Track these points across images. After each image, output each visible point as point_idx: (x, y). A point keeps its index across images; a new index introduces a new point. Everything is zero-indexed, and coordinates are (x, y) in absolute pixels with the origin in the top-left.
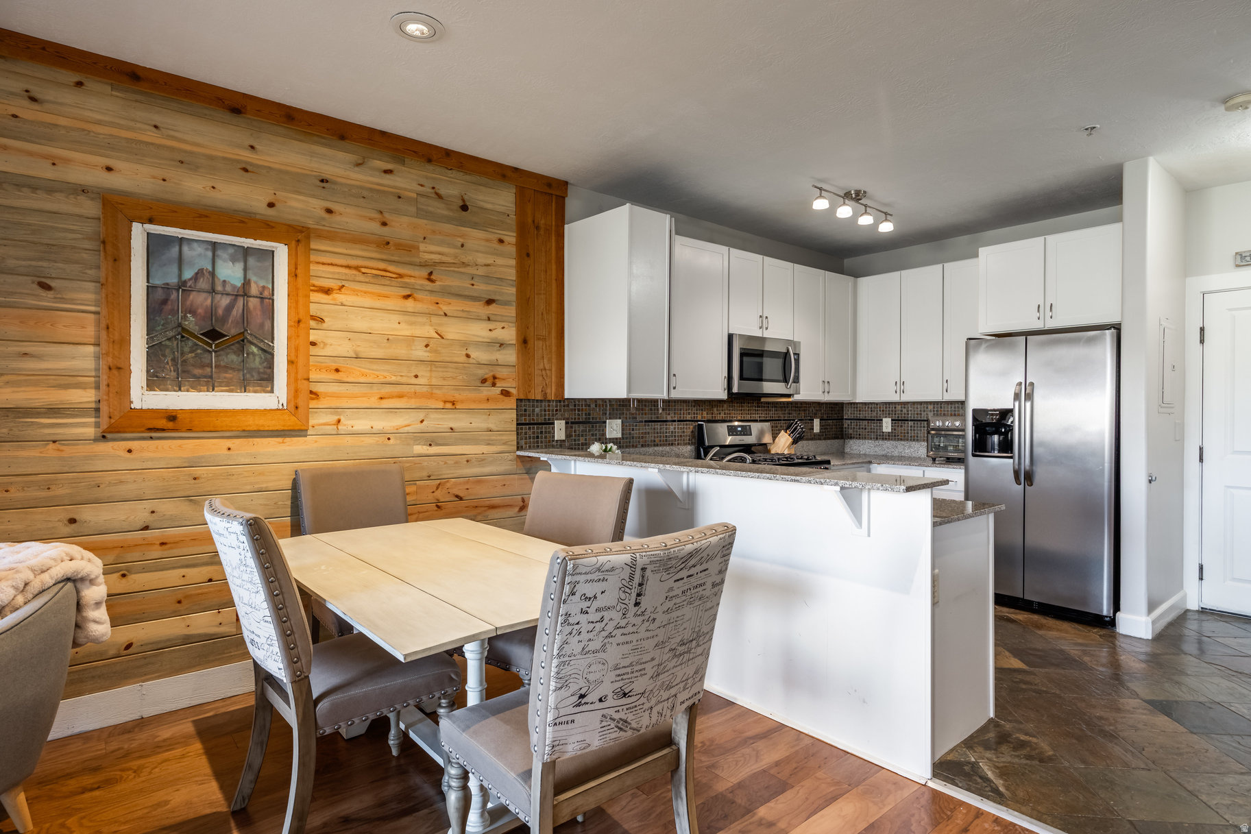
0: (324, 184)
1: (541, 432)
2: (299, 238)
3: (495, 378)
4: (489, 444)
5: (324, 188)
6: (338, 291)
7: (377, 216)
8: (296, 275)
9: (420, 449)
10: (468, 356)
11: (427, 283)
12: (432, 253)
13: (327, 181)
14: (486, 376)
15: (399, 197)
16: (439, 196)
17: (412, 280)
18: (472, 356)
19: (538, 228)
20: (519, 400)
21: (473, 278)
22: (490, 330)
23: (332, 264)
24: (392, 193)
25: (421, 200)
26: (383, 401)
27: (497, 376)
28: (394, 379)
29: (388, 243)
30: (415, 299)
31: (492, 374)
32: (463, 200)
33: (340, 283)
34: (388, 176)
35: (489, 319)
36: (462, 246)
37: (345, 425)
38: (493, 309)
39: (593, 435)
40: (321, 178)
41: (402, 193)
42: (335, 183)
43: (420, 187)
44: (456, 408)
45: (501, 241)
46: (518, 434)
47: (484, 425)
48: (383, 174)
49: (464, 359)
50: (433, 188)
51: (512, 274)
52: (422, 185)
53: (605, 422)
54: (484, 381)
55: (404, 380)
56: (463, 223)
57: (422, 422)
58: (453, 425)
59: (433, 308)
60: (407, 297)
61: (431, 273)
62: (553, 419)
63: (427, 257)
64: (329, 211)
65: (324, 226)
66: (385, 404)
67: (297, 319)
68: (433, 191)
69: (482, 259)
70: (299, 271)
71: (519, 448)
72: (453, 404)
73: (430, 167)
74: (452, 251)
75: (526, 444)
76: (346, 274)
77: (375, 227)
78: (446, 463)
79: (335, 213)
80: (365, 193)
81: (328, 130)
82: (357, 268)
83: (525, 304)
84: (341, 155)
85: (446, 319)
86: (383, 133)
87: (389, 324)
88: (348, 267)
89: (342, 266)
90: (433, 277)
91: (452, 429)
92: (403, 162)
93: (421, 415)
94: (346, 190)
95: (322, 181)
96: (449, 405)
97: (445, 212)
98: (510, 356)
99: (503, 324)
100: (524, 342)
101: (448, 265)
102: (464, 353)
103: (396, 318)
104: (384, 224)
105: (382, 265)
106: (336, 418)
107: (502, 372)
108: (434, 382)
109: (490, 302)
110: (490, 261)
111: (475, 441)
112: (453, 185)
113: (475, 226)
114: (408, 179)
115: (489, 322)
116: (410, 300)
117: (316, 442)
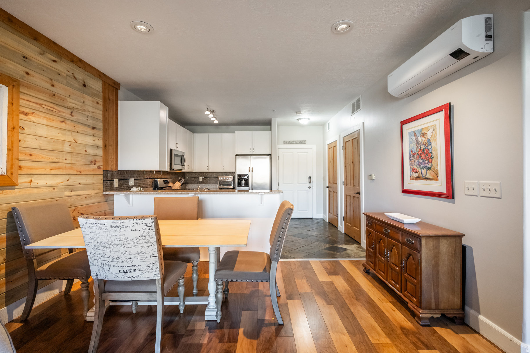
0: (25, 59)
1: (110, 184)
2: (14, 84)
3: (95, 161)
4: (93, 190)
5: (25, 61)
6: (31, 115)
7: (50, 81)
8: (12, 104)
9: (67, 193)
10: (86, 151)
11: (71, 116)
12: (72, 103)
13: (26, 58)
14: (92, 160)
15: (59, 75)
16: (75, 78)
17: (64, 114)
18: (87, 151)
19: (109, 100)
20: (103, 171)
21: (87, 117)
22: (94, 140)
23: (28, 101)
24: (57, 72)
25: (68, 77)
26: (52, 170)
27: (96, 160)
28: (56, 160)
29: (54, 95)
30: (66, 123)
31: (94, 159)
32: (84, 82)
33: (32, 111)
34: (54, 63)
35: (93, 136)
36: (84, 102)
37: (34, 183)
38: (95, 131)
39: (125, 185)
40: (24, 56)
41: (61, 73)
42: (31, 60)
43: (68, 72)
44: (81, 174)
45: (98, 103)
46: (103, 185)
47: (92, 182)
48: (52, 62)
49: (84, 152)
50: (73, 74)
51: (101, 117)
52: (69, 72)
53: (129, 180)
54: (91, 162)
55: (61, 161)
56: (84, 92)
57: (68, 180)
58: (80, 182)
59: (73, 129)
60: (62, 122)
61: (72, 112)
62: (114, 179)
63: (70, 104)
64: (27, 73)
65: (24, 80)
66: (53, 172)
67: (12, 127)
68: (72, 75)
69: (91, 109)
70: (14, 102)
71: (104, 191)
72: (80, 172)
73: (72, 64)
74: (80, 104)
75: (105, 189)
76: (36, 107)
77: (48, 86)
78: (77, 199)
79: (30, 75)
80: (45, 69)
81: (29, 33)
82: (40, 105)
83: (105, 131)
84: (33, 47)
85: (77, 134)
86: (54, 43)
87: (54, 134)
88: (36, 103)
89: (33, 103)
90: (72, 114)
91: (80, 183)
92: (61, 59)
93: (67, 177)
94: (36, 65)
95: (24, 57)
96: (79, 173)
97: (77, 86)
98: (100, 152)
99: (98, 138)
100: (105, 146)
101: (78, 110)
102: (84, 150)
103: (58, 131)
104: (53, 86)
105: (52, 105)
106: (30, 179)
107: (98, 159)
108: (73, 162)
109: (94, 128)
110: (94, 111)
111: (88, 189)
112: (81, 75)
113: (88, 94)
114: (63, 67)
115: (93, 137)
116: (64, 123)
117: (20, 192)
